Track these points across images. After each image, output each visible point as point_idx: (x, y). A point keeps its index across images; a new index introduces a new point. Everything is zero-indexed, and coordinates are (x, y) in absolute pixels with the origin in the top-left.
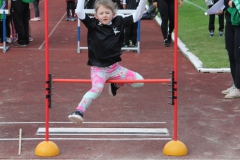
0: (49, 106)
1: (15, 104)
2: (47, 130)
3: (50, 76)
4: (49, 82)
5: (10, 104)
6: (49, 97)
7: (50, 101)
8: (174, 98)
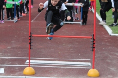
0: (31, 48)
1: (17, 48)
2: (29, 61)
3: (31, 33)
4: (31, 36)
5: (14, 48)
6: (30, 43)
7: (31, 46)
8: (94, 48)
